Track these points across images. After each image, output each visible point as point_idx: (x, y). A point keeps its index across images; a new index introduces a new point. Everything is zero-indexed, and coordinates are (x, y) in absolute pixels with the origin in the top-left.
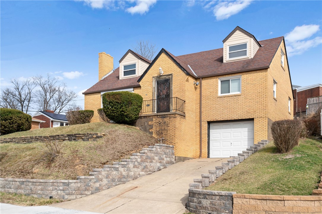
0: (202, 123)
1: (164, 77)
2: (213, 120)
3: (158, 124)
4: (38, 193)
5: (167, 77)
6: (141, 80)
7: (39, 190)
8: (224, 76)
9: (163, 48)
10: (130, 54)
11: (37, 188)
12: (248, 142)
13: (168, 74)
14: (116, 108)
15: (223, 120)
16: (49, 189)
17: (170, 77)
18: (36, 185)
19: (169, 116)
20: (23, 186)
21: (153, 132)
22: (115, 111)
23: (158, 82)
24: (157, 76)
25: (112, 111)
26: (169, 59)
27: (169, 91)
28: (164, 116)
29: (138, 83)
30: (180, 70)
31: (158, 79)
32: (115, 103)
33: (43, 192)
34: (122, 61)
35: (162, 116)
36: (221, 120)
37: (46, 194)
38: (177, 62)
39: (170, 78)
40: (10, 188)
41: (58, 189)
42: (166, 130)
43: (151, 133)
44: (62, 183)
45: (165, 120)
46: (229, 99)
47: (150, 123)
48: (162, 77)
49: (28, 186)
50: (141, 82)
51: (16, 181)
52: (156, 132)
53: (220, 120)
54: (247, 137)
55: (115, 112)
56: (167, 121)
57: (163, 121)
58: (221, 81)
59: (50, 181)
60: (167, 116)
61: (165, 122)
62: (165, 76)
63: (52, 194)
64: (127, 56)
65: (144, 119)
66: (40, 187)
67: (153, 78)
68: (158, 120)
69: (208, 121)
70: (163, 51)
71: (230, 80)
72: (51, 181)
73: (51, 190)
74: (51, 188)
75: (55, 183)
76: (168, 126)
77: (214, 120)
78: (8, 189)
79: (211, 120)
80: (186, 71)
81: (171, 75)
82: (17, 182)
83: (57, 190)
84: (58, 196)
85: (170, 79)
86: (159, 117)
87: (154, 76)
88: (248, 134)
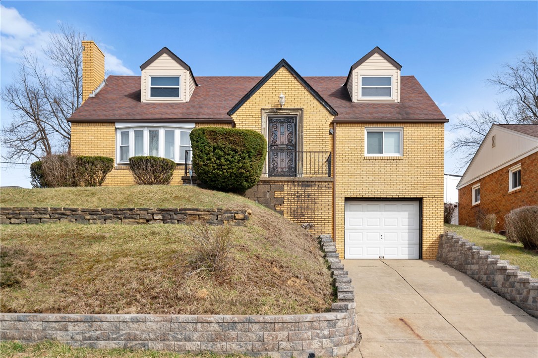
0: (337, 199)
1: (286, 111)
2: (356, 196)
3: (294, 198)
4: (281, 347)
5: (291, 113)
6: (236, 111)
7: (282, 341)
8: (375, 125)
9: (283, 59)
10: (165, 57)
11: (277, 337)
12: (408, 235)
13: (293, 107)
14: (229, 160)
15: (374, 196)
16: (305, 336)
17: (298, 113)
18: (274, 330)
19: (317, 184)
20: (233, 334)
21: (283, 212)
22: (226, 167)
23: (272, 120)
24: (270, 107)
25: (217, 165)
26: (296, 81)
27: (293, 139)
28: (306, 183)
29: (228, 117)
30: (317, 103)
31: (272, 114)
32: (228, 151)
33: (292, 344)
34: (148, 68)
35: (304, 183)
36: (370, 196)
37: (301, 348)
38: (312, 89)
39: (297, 115)
40: (188, 339)
41: (321, 335)
42: (311, 209)
43: (282, 213)
44: (326, 321)
45: (309, 190)
46: (383, 163)
47: (277, 194)
48: (281, 111)
49: (252, 332)
50: (235, 114)
51: (210, 322)
52: (291, 212)
53: (368, 196)
54: (407, 227)
55: (225, 169)
56: (314, 192)
57: (305, 191)
58: (368, 132)
59: (306, 318)
60: (313, 184)
61: (309, 195)
62: (288, 111)
63: (312, 347)
64: (159, 58)
65: (263, 186)
66: (285, 333)
67: (263, 111)
68: (294, 189)
69: (346, 196)
70: (284, 64)
71: (382, 132)
72: (308, 319)
73: (310, 338)
74: (309, 333)
75: (314, 323)
76: (315, 202)
77: (358, 196)
78: (181, 343)
79: (352, 196)
80: (330, 106)
81: (301, 109)
82: (212, 324)
83: (320, 338)
84: (324, 351)
85: (296, 117)
86: (296, 184)
87: (263, 107)
88: (409, 222)
